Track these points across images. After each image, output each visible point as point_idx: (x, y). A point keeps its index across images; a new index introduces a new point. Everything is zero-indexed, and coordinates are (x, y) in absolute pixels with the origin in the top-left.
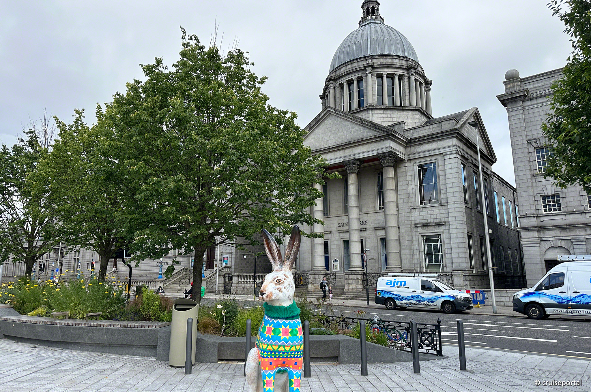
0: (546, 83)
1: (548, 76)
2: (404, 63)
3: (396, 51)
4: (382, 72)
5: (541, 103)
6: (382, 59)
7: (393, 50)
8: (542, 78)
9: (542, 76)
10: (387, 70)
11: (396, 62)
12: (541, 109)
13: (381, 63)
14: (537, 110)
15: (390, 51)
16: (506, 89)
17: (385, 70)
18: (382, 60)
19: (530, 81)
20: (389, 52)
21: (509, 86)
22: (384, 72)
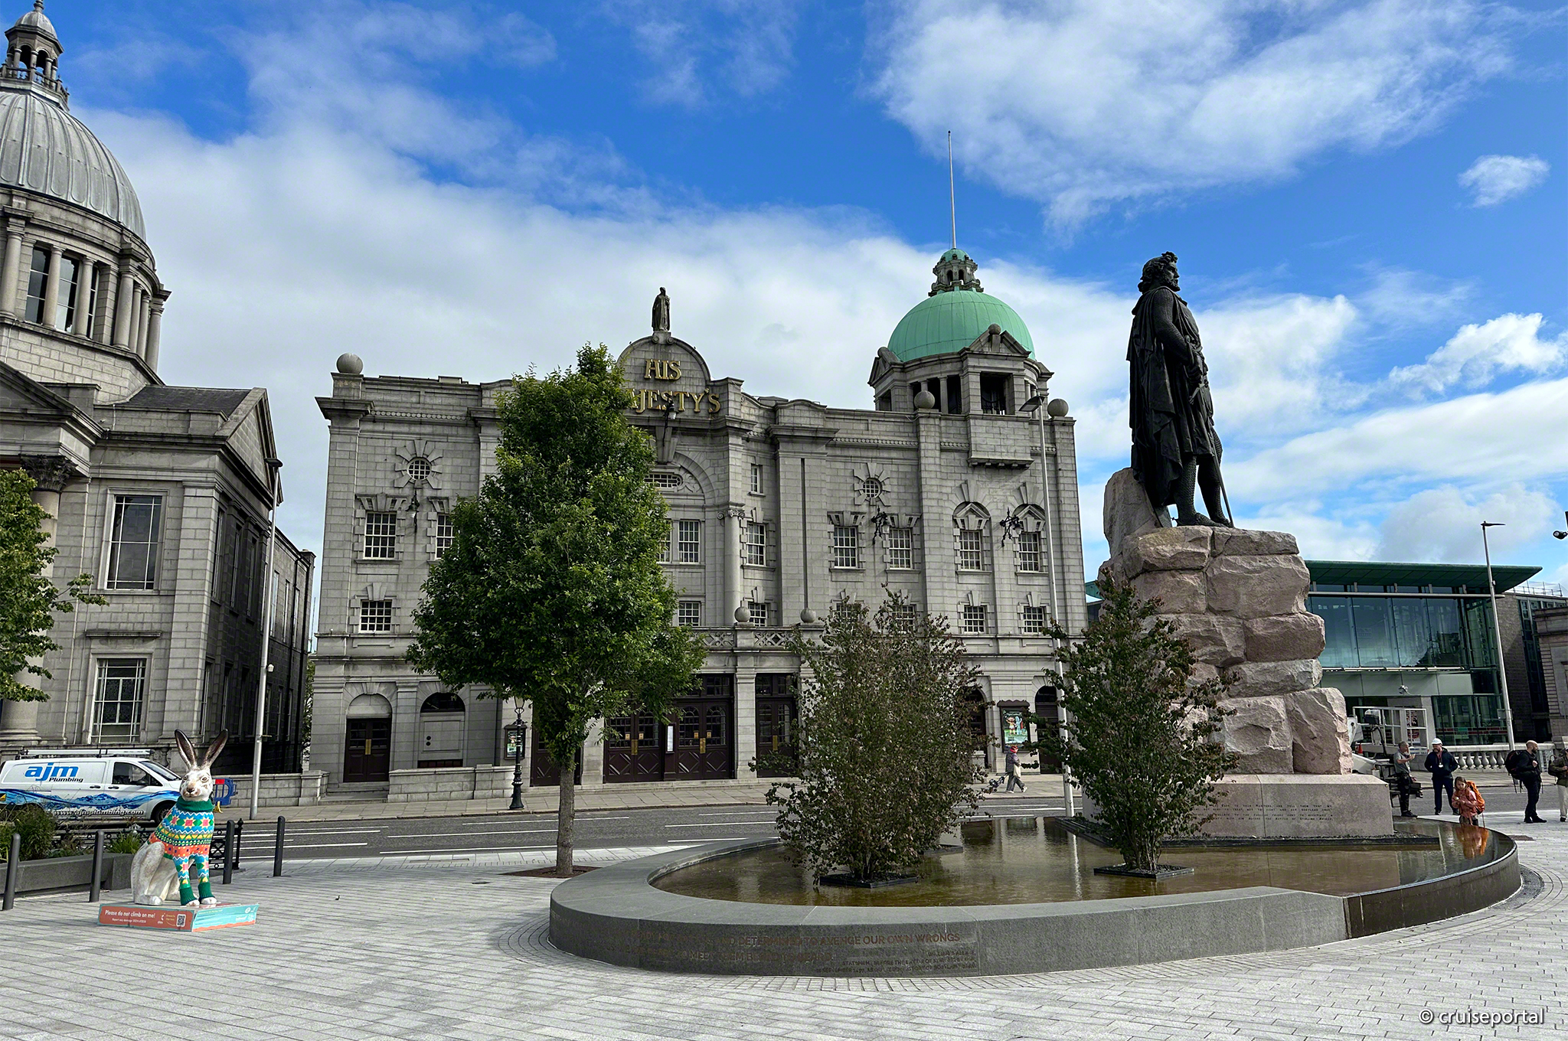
0: (404, 399)
1: (409, 389)
2: (112, 237)
3: (97, 202)
4: (51, 242)
5: (389, 432)
6: (56, 209)
7: (91, 195)
8: (399, 388)
9: (401, 386)
10: (67, 240)
11: (94, 228)
12: (389, 443)
13: (52, 218)
14: (381, 443)
15: (82, 195)
16: (335, 388)
17: (60, 238)
18: (56, 212)
19: (380, 387)
20: (79, 197)
21: (341, 384)
22: (59, 243)
